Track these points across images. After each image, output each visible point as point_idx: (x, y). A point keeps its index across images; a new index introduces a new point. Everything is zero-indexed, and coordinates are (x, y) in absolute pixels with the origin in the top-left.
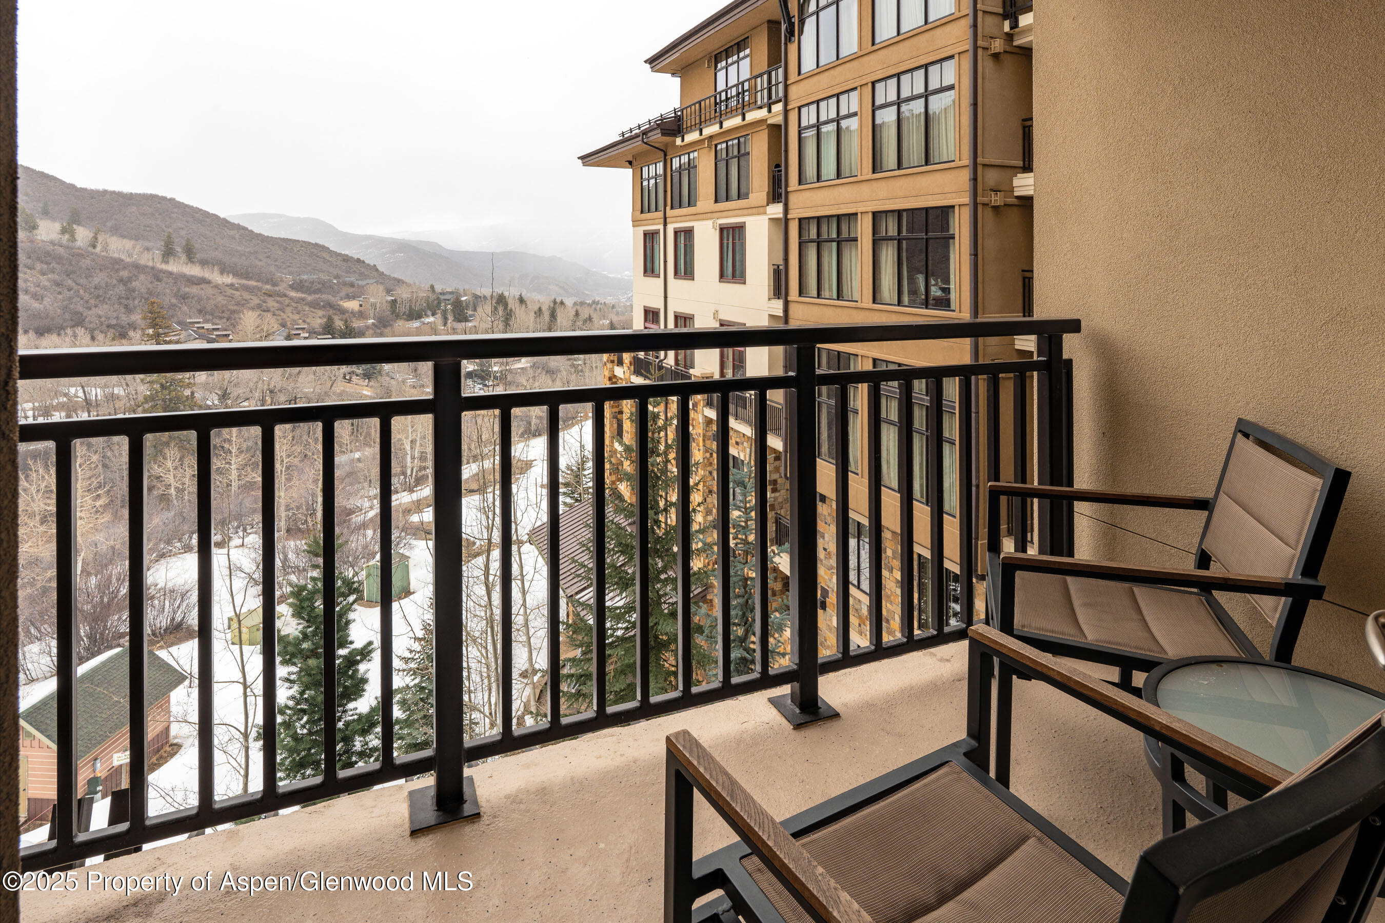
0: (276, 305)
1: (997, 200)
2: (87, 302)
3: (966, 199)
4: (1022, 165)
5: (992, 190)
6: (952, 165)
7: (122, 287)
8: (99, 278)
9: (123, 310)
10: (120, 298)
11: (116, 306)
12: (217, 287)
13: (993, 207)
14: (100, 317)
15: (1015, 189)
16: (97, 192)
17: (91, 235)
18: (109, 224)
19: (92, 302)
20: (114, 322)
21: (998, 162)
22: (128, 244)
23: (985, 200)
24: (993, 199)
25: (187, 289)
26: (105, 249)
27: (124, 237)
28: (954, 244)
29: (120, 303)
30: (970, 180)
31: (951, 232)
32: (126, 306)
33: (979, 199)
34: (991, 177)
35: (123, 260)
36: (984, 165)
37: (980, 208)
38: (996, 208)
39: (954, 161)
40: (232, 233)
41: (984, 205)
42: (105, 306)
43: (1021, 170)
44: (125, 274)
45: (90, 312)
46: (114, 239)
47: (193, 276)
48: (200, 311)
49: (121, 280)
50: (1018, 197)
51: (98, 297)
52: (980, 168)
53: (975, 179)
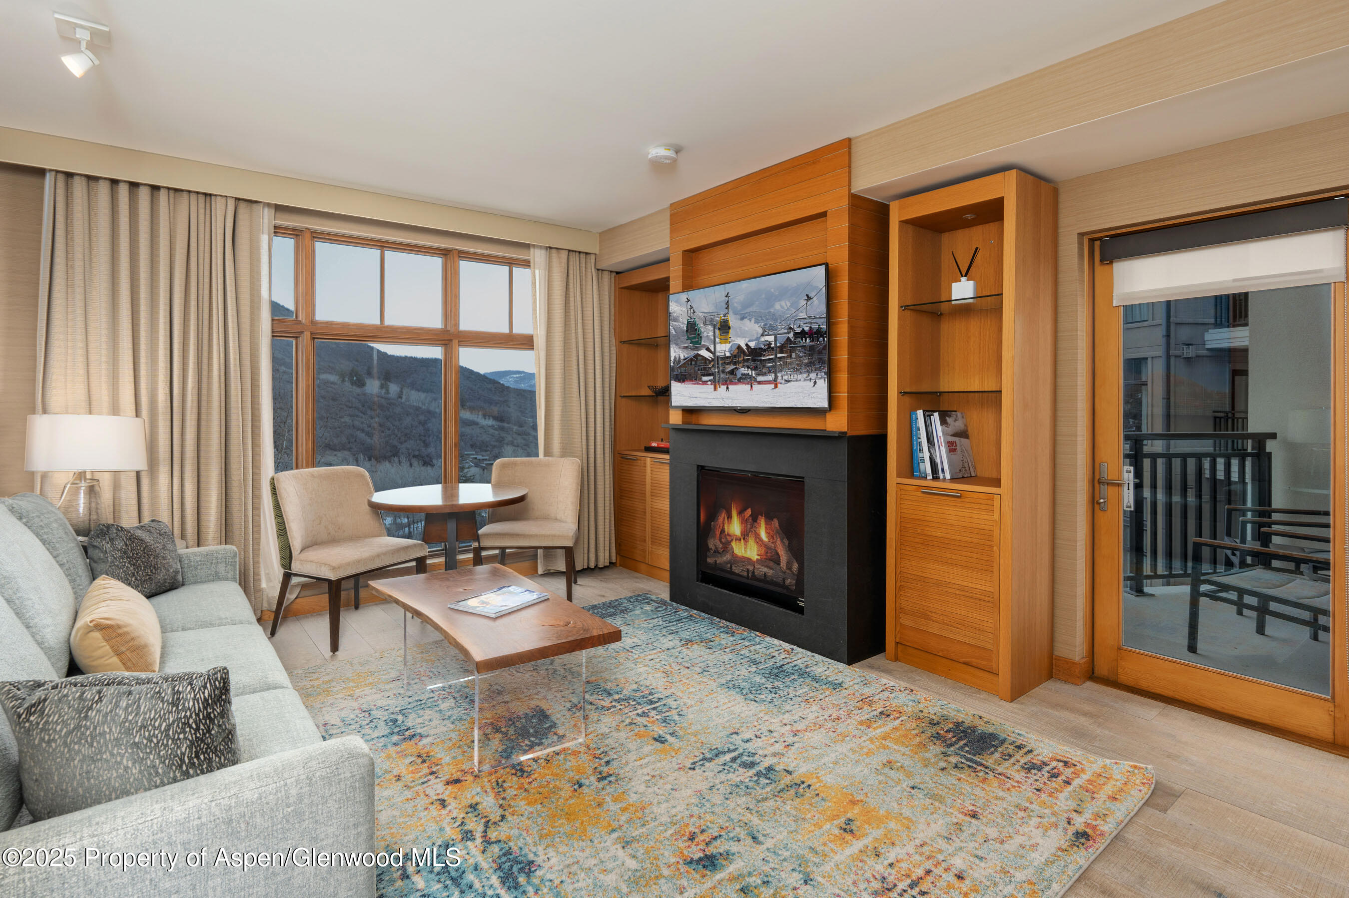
0: (523, 441)
1: (1190, 352)
2: (400, 438)
3: (1160, 352)
4: (1213, 322)
5: (1184, 344)
6: (1146, 324)
7: (421, 428)
8: (408, 421)
9: (422, 444)
10: (420, 435)
11: (418, 441)
12: (482, 427)
13: (1185, 358)
14: (408, 449)
15: (1206, 343)
16: (401, 357)
17: (398, 389)
18: (409, 381)
19: (403, 439)
20: (417, 453)
21: (1191, 320)
22: (423, 395)
23: (1178, 353)
24: (1185, 352)
25: (463, 429)
26: (407, 399)
27: (418, 390)
28: (1147, 390)
29: (420, 440)
30: (1163, 336)
31: (1144, 379)
32: (424, 442)
33: (1172, 352)
34: (1183, 334)
35: (420, 408)
36: (1177, 324)
37: (1172, 359)
38: (1188, 360)
39: (1147, 321)
40: (490, 386)
41: (1176, 356)
42: (412, 442)
43: (1212, 326)
44: (422, 418)
45: (403, 446)
46: (413, 392)
47: (466, 419)
48: (472, 446)
49: (420, 423)
50: (1208, 349)
51: (406, 435)
52: (1172, 327)
53: (1168, 336)
